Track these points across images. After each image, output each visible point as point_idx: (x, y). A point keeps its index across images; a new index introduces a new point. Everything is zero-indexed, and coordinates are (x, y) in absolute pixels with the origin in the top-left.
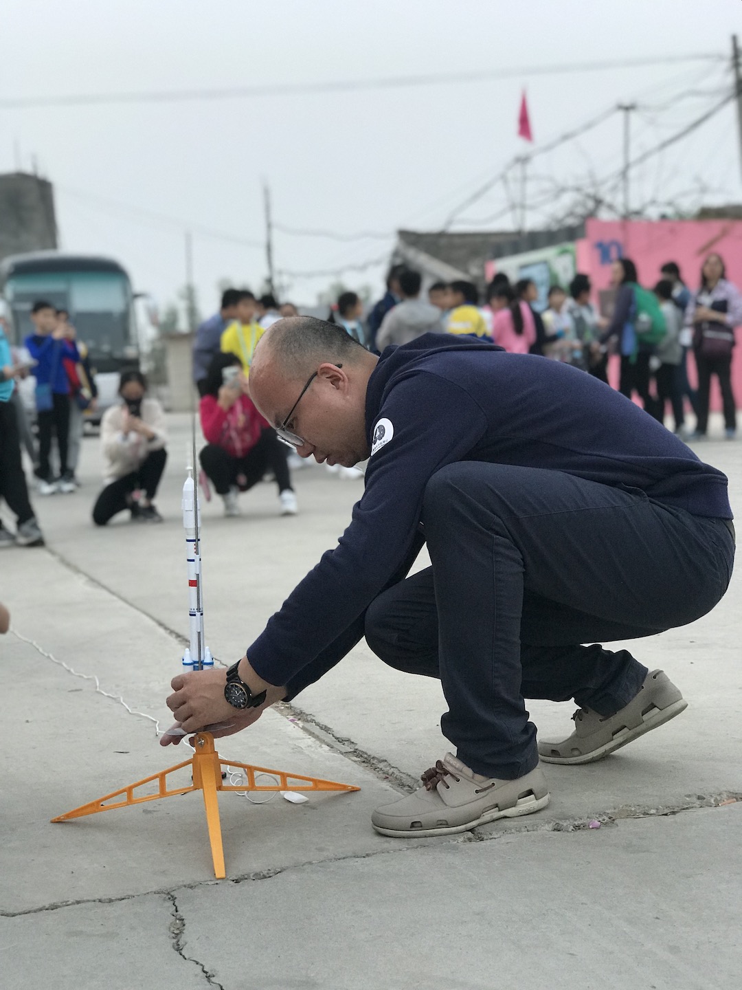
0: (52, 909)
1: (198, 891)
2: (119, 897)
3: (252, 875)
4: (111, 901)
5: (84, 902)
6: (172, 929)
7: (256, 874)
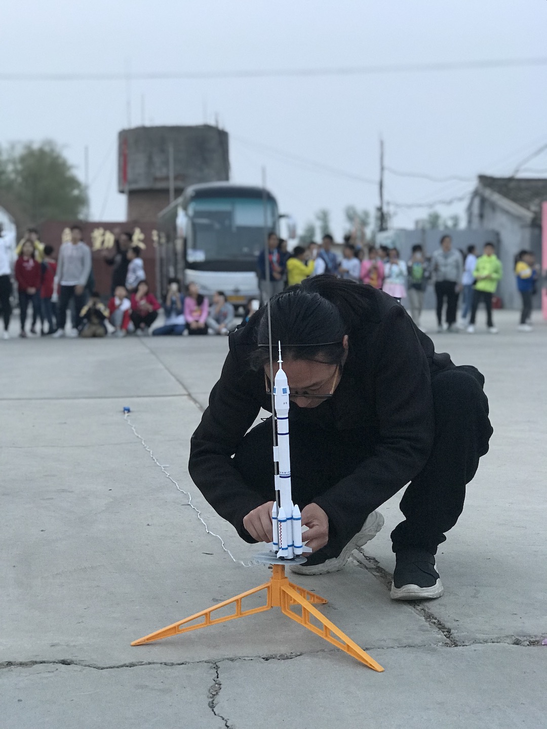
0: (130, 667)
1: (237, 664)
2: (179, 662)
3: (278, 655)
4: (172, 664)
5: (154, 663)
6: (211, 690)
7: (281, 656)
